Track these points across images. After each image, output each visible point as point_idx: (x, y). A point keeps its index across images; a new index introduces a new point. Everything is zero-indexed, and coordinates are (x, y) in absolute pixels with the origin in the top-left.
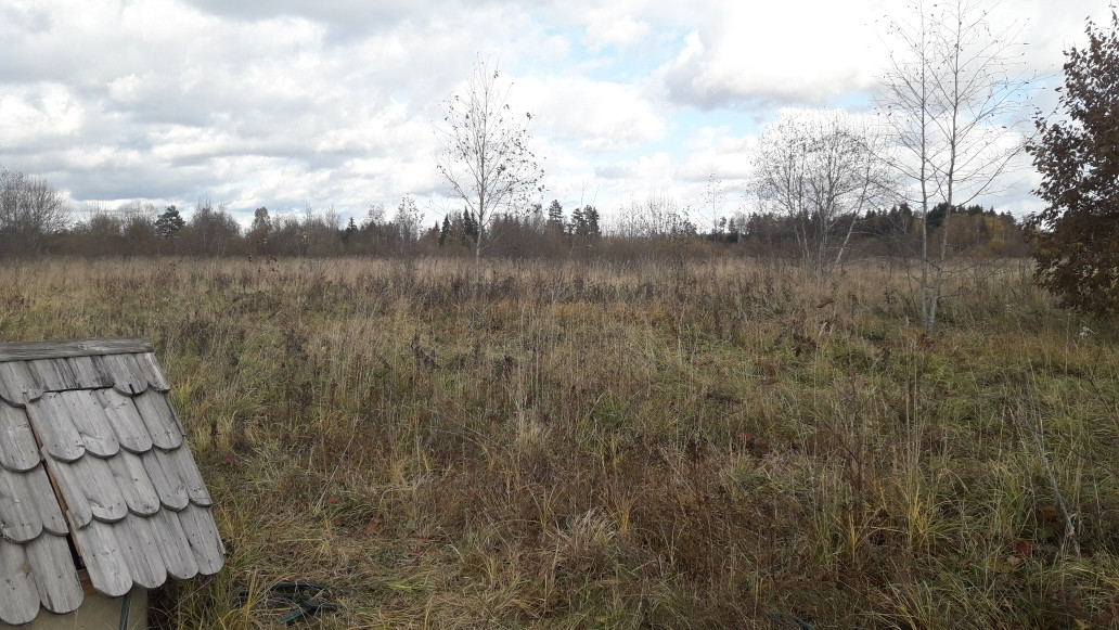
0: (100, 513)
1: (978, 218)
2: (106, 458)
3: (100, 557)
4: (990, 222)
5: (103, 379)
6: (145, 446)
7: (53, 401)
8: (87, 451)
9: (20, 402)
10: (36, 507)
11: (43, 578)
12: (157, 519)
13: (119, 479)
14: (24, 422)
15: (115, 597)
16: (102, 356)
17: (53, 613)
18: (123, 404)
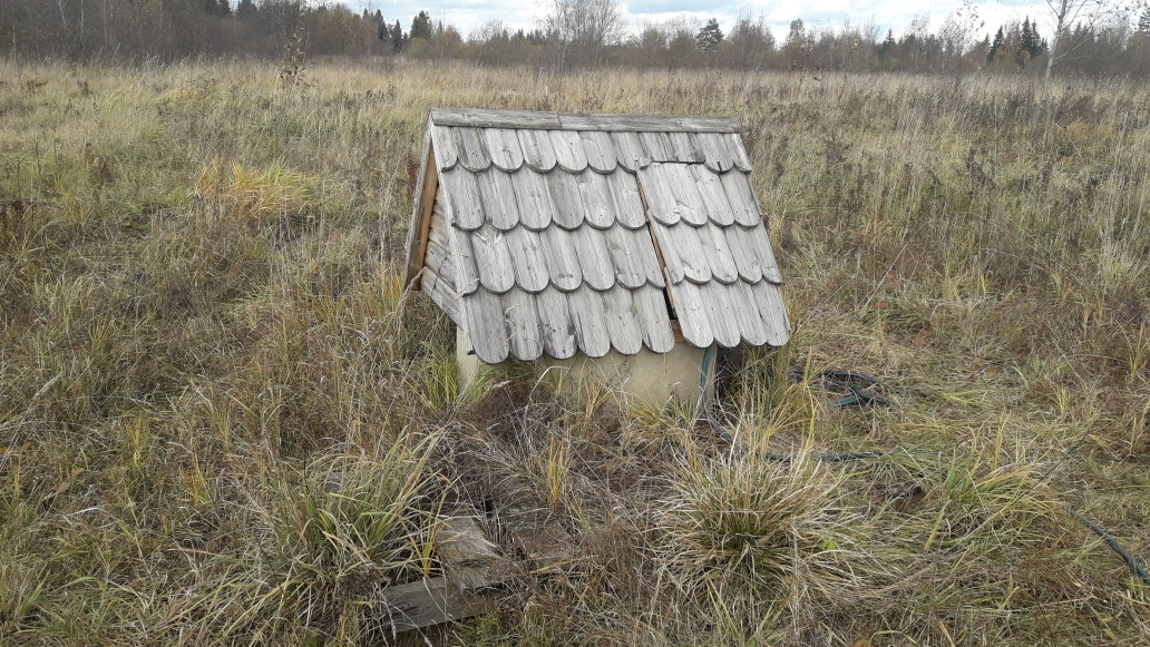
0: (690, 275)
2: (696, 227)
3: (689, 311)
5: (696, 155)
6: (728, 221)
7: (656, 170)
8: (682, 219)
9: (632, 168)
10: (642, 260)
11: (644, 320)
12: (735, 288)
13: (706, 247)
14: (635, 187)
15: (698, 348)
16: (696, 133)
17: (650, 351)
18: (712, 180)
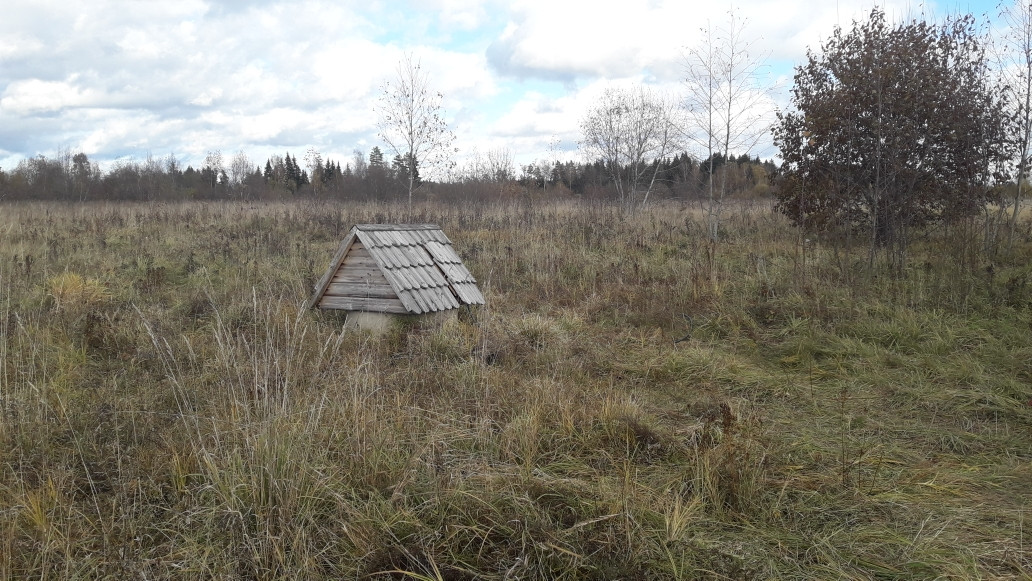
1: (745, 166)
4: (756, 169)
10: (438, 276)
11: (448, 297)
